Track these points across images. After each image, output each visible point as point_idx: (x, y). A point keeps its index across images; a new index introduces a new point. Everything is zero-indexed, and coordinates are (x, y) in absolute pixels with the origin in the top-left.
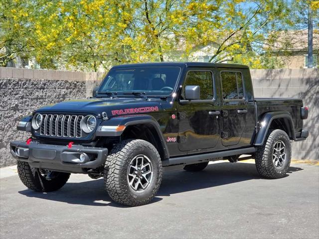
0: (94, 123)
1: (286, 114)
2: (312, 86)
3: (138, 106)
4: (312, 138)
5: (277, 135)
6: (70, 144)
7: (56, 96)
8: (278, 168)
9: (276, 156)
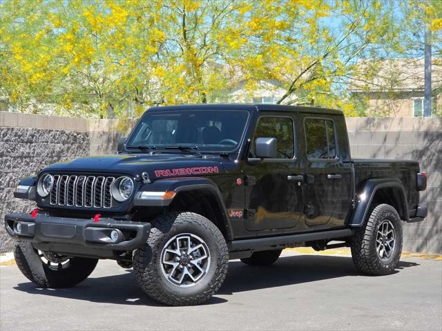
0: (131, 187)
1: (395, 182)
2: (432, 141)
3: (190, 166)
4: (433, 219)
5: (383, 212)
6: (97, 216)
7: (48, 154)
8: (383, 260)
9: (380, 243)
